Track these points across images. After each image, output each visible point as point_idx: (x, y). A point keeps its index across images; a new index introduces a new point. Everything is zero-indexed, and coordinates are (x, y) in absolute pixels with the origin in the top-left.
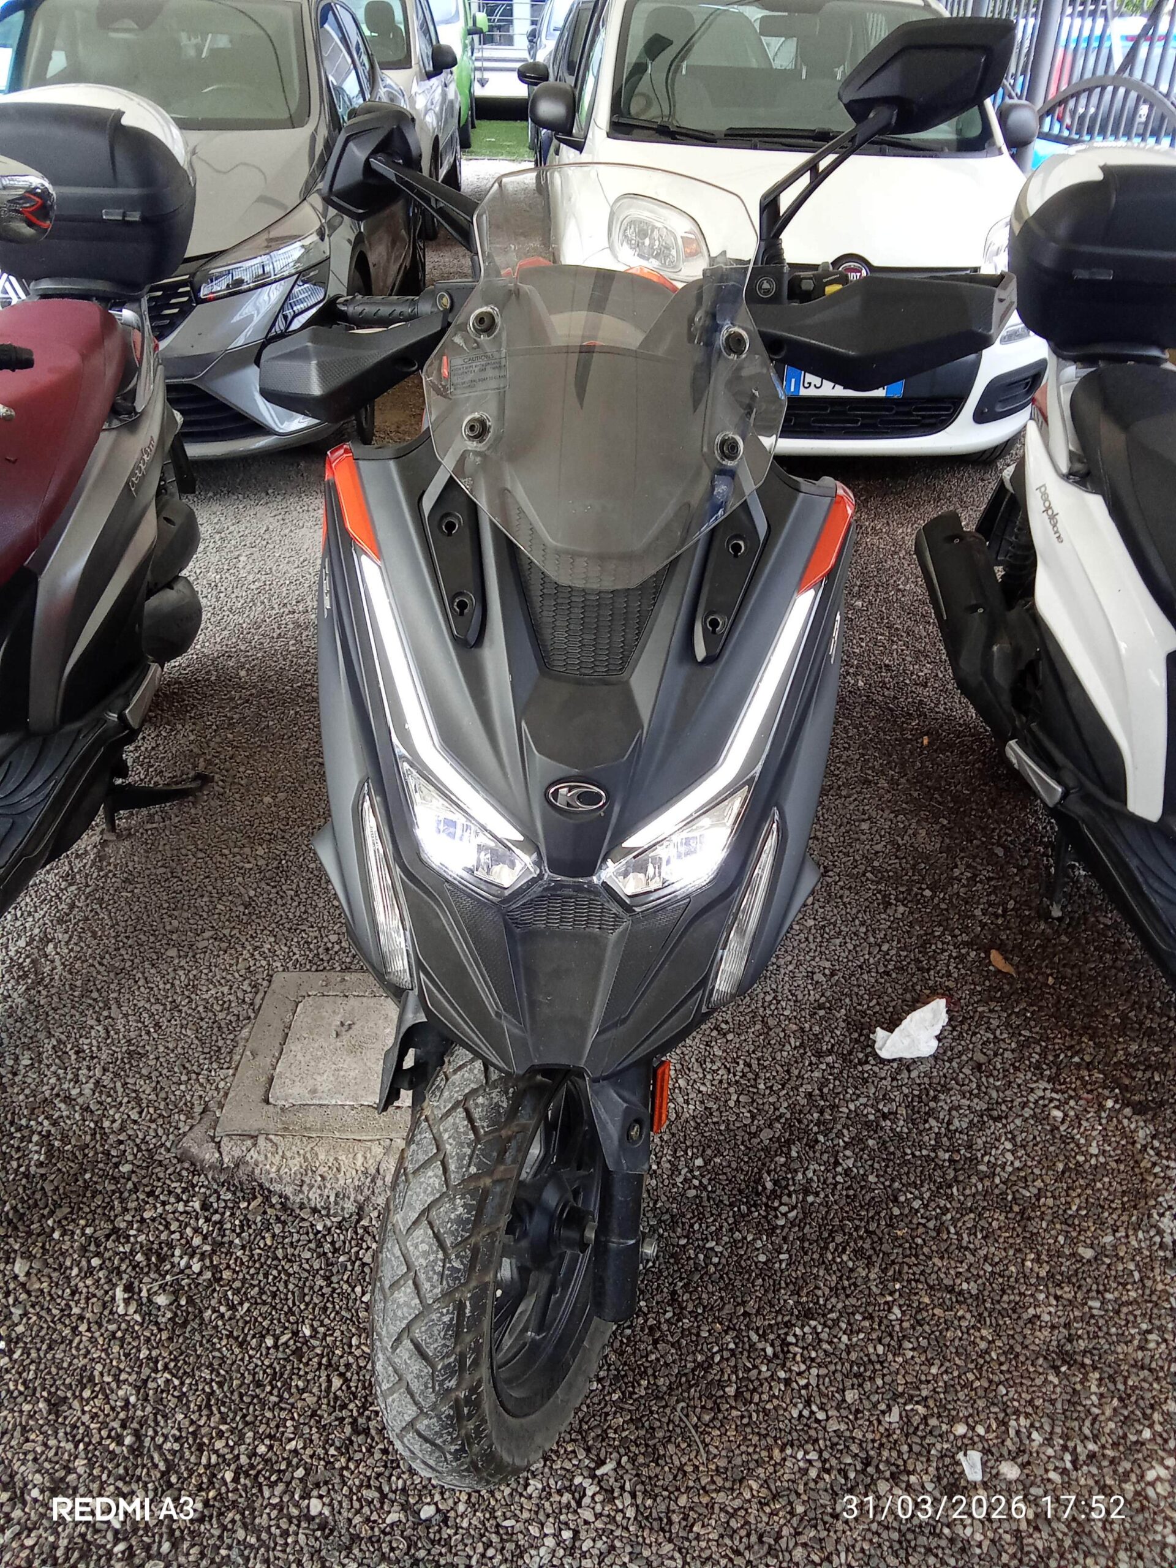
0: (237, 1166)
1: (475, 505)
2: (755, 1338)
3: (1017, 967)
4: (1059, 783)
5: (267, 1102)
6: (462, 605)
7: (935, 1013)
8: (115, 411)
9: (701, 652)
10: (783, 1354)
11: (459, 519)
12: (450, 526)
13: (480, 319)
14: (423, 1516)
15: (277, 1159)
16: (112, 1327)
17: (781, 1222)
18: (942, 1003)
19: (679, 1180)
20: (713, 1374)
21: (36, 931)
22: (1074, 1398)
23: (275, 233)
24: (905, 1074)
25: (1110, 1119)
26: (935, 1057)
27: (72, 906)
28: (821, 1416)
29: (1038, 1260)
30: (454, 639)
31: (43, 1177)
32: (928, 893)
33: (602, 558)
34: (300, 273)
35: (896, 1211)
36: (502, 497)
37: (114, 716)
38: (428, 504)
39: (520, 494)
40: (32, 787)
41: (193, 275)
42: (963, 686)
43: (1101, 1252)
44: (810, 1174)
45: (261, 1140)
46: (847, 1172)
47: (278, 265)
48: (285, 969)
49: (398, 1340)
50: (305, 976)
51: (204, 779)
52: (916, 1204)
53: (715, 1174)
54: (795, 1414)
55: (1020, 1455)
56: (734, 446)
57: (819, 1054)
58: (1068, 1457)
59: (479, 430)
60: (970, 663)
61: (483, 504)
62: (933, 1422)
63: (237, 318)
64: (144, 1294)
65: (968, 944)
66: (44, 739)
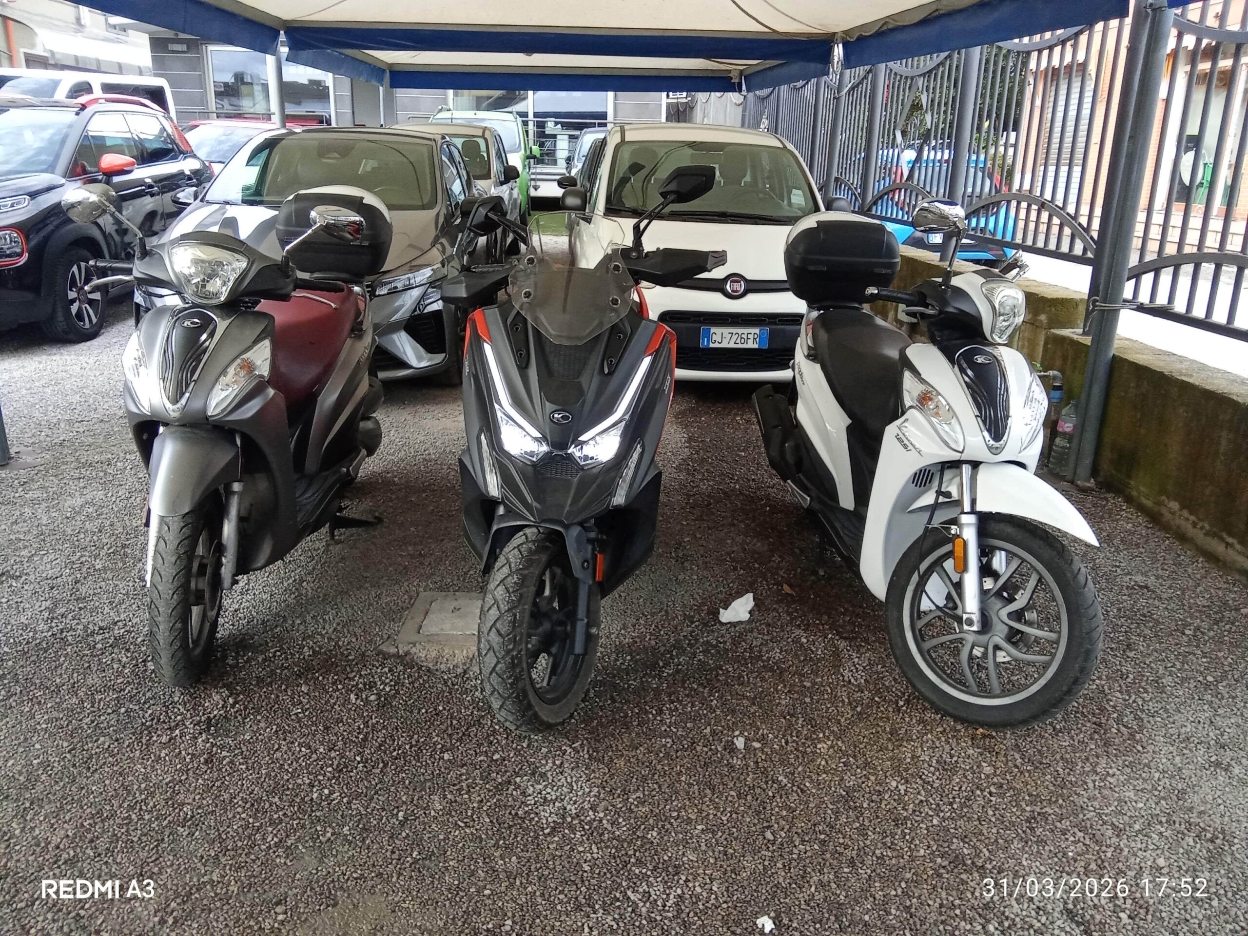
0: (406, 655)
1: (525, 319)
2: (648, 708)
3: (796, 593)
4: (809, 496)
5: (419, 632)
6: (521, 354)
7: (747, 600)
8: (352, 330)
9: (606, 371)
10: (660, 712)
11: (520, 326)
12: (517, 329)
13: (529, 260)
14: (494, 758)
15: (425, 652)
16: (350, 706)
17: (665, 674)
18: (751, 595)
19: (618, 663)
20: (628, 719)
21: (297, 577)
22: (790, 725)
23: (413, 264)
24: (733, 629)
25: (829, 642)
26: (749, 621)
27: (314, 569)
28: (675, 730)
29: (785, 686)
30: (517, 365)
31: (312, 660)
32: (757, 565)
33: (569, 338)
34: (431, 283)
35: (721, 672)
36: (536, 319)
37: (345, 470)
38: (509, 322)
39: (542, 318)
40: (307, 496)
41: (373, 282)
42: (773, 464)
43: (814, 683)
44: (681, 660)
45: (417, 645)
46: (700, 660)
47: (418, 280)
48: (425, 591)
49: (490, 630)
50: (434, 593)
51: (379, 520)
52: (730, 669)
53: (636, 662)
54: (663, 729)
55: (763, 739)
56: (617, 301)
57: (693, 622)
58: (783, 741)
59: (528, 295)
60: (775, 453)
61: (529, 319)
62: (725, 732)
63: (397, 304)
64: (364, 696)
65: (774, 585)
66: (311, 479)
